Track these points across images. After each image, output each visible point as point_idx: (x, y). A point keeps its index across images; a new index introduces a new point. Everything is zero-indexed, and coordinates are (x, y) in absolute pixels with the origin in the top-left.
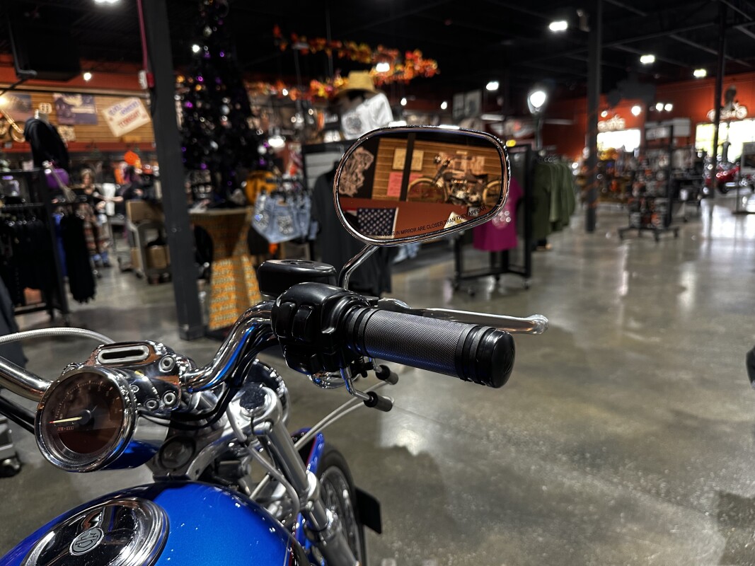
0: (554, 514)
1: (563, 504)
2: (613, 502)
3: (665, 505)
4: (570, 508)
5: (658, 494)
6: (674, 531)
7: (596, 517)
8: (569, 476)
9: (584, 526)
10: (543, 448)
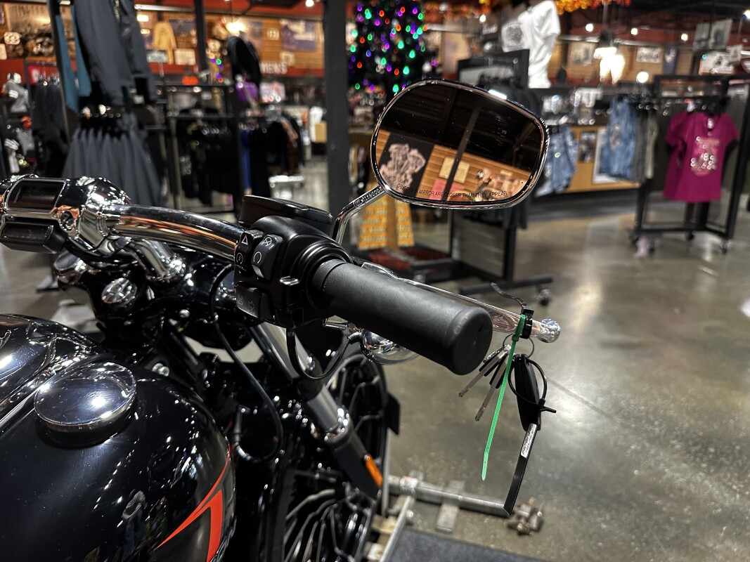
0: (634, 505)
1: (651, 496)
4: (659, 502)
7: (688, 521)
8: (675, 466)
9: (667, 527)
10: (656, 429)
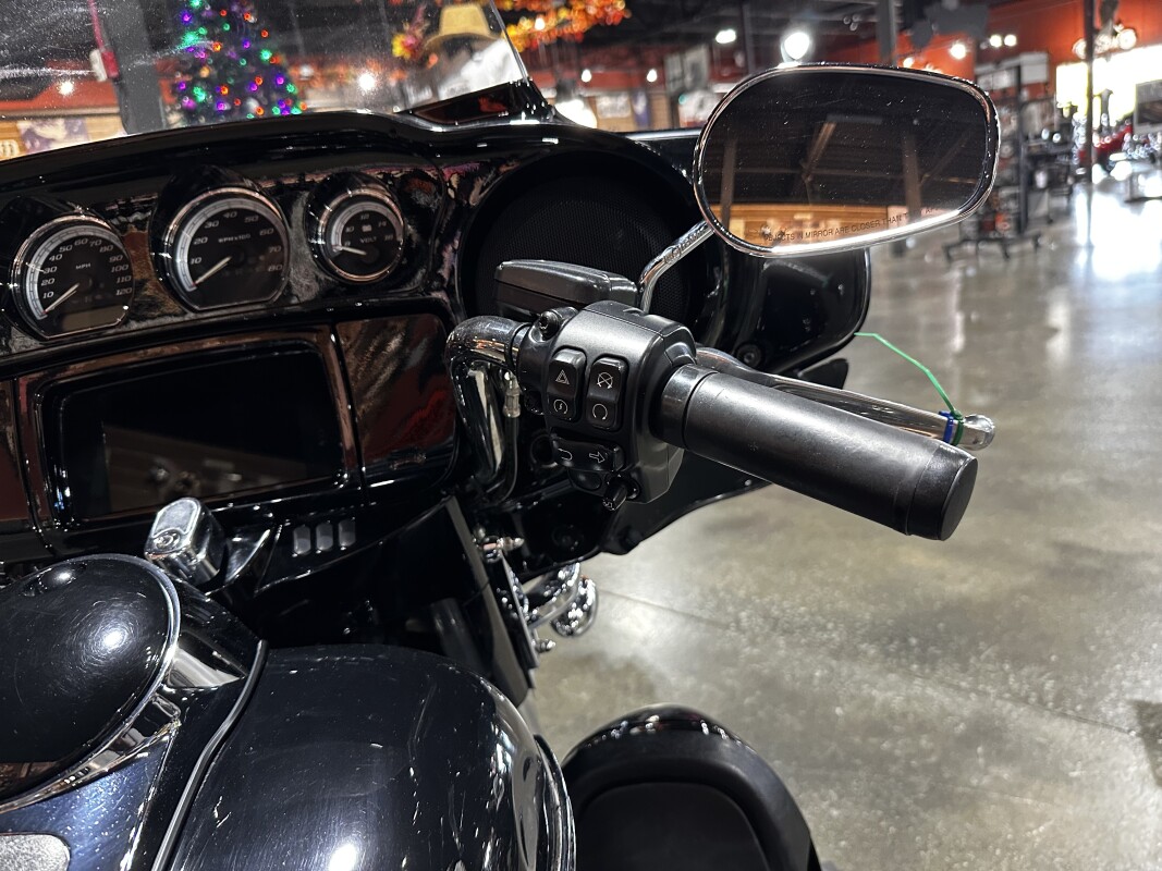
2: (962, 726)
3: (1057, 723)
4: (886, 745)
5: (1041, 702)
6: (1075, 774)
7: (933, 759)
8: (881, 683)
9: (913, 779)
10: (834, 635)
